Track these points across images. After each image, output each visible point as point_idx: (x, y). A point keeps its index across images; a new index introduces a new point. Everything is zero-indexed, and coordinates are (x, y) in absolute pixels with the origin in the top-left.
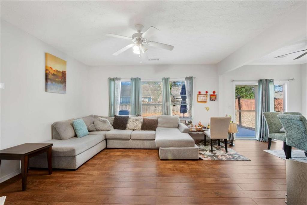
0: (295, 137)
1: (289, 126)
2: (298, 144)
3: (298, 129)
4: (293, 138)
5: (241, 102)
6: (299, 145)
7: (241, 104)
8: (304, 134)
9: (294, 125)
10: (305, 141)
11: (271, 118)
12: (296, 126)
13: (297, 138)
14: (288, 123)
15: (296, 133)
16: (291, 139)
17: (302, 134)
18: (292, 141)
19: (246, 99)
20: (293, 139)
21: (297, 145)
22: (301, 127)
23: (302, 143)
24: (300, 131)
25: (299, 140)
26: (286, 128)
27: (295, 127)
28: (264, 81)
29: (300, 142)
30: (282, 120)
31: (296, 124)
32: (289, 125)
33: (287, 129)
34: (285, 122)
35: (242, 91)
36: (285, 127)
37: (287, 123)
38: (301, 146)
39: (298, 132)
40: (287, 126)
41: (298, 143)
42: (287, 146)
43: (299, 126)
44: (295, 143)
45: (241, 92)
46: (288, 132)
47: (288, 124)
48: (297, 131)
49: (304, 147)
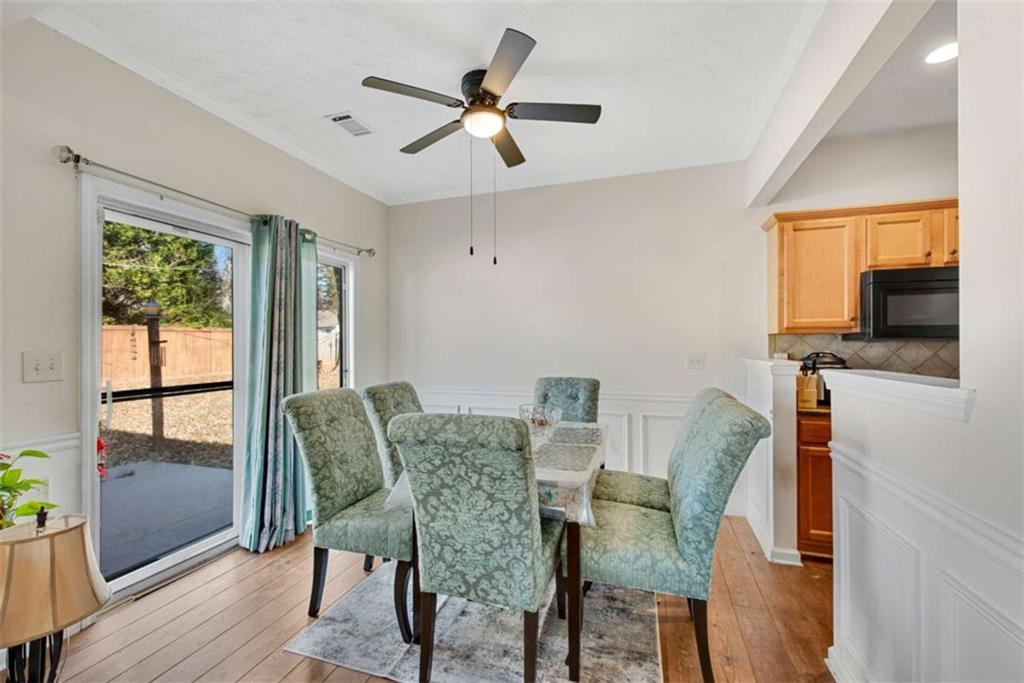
0: (469, 540)
1: (444, 485)
2: (479, 579)
3: (490, 497)
4: (458, 547)
5: (161, 339)
6: (484, 584)
7: (162, 345)
8: (514, 521)
9: (475, 477)
10: (515, 558)
11: (324, 428)
12: (483, 483)
13: (478, 548)
14: (443, 465)
15: (478, 519)
16: (448, 555)
17: (503, 522)
18: (450, 567)
19: (190, 329)
20: (457, 552)
21: (476, 585)
22: (506, 485)
23: (498, 568)
24: (499, 508)
25: (488, 554)
26: (427, 496)
27: (479, 487)
28: (283, 228)
29: (492, 563)
30: (415, 452)
31: (487, 470)
32: (448, 480)
33: (433, 501)
34: (430, 461)
35: (173, 294)
36: (426, 489)
37: (439, 468)
38: (493, 588)
39: (485, 516)
40: (436, 482)
41: (480, 571)
42: (425, 594)
43: (499, 478)
44: (464, 575)
45: (170, 299)
46: (433, 519)
47: (441, 472)
48: (485, 509)
49: (505, 591)
